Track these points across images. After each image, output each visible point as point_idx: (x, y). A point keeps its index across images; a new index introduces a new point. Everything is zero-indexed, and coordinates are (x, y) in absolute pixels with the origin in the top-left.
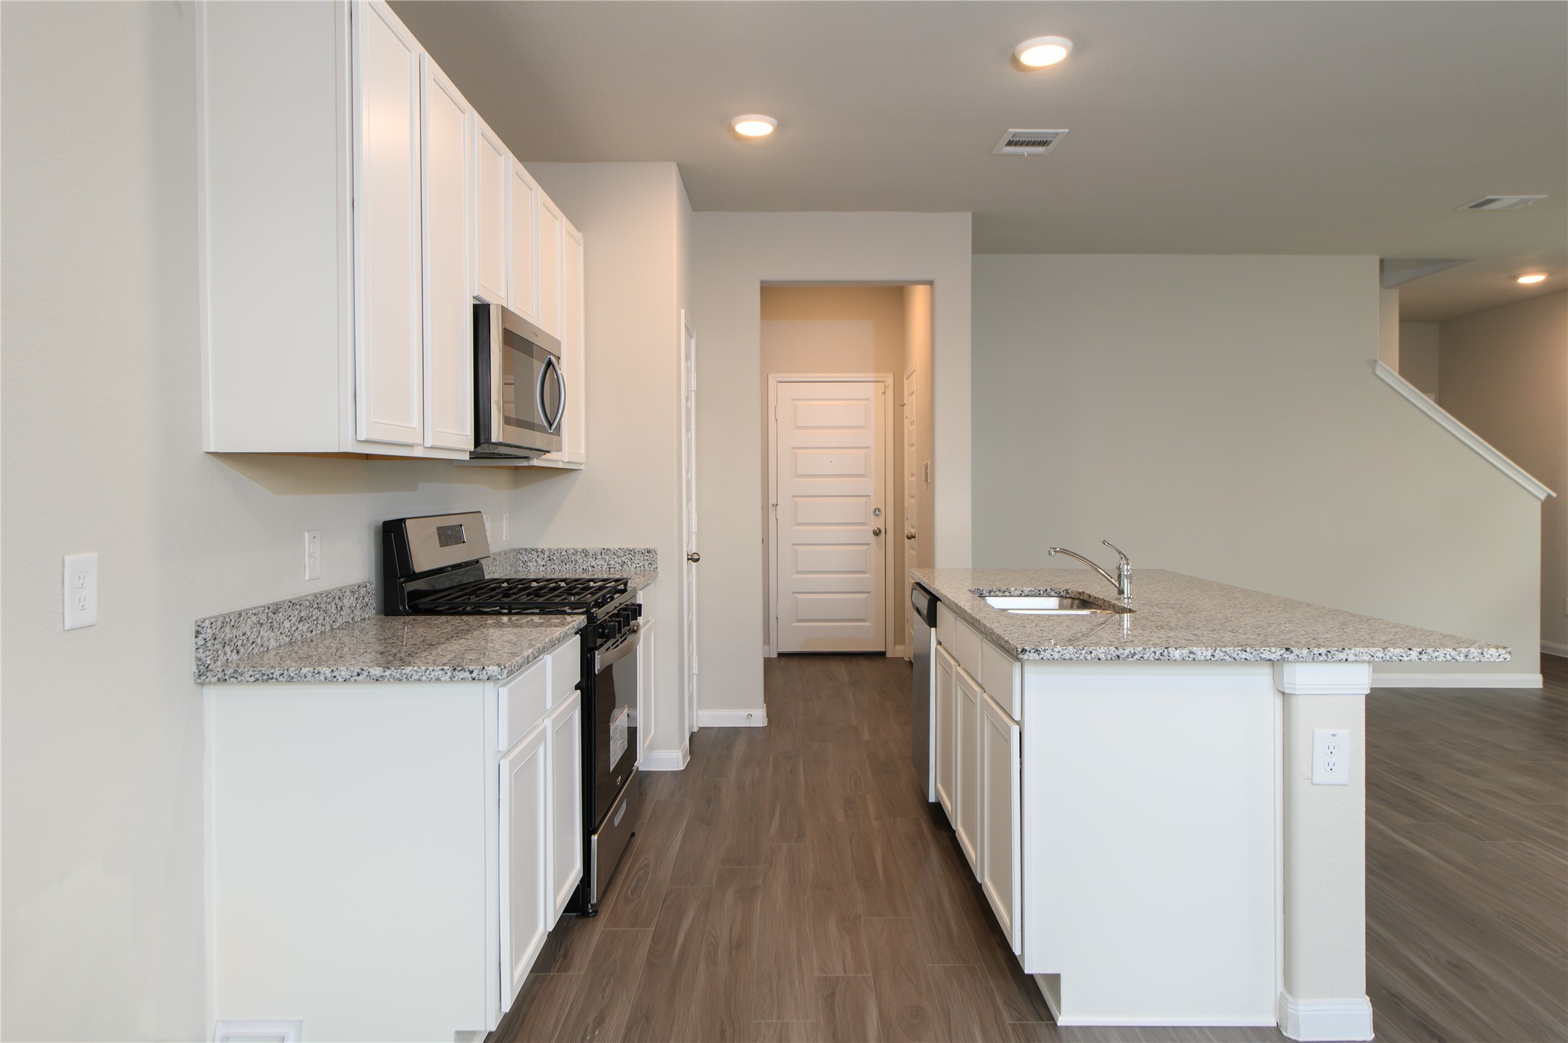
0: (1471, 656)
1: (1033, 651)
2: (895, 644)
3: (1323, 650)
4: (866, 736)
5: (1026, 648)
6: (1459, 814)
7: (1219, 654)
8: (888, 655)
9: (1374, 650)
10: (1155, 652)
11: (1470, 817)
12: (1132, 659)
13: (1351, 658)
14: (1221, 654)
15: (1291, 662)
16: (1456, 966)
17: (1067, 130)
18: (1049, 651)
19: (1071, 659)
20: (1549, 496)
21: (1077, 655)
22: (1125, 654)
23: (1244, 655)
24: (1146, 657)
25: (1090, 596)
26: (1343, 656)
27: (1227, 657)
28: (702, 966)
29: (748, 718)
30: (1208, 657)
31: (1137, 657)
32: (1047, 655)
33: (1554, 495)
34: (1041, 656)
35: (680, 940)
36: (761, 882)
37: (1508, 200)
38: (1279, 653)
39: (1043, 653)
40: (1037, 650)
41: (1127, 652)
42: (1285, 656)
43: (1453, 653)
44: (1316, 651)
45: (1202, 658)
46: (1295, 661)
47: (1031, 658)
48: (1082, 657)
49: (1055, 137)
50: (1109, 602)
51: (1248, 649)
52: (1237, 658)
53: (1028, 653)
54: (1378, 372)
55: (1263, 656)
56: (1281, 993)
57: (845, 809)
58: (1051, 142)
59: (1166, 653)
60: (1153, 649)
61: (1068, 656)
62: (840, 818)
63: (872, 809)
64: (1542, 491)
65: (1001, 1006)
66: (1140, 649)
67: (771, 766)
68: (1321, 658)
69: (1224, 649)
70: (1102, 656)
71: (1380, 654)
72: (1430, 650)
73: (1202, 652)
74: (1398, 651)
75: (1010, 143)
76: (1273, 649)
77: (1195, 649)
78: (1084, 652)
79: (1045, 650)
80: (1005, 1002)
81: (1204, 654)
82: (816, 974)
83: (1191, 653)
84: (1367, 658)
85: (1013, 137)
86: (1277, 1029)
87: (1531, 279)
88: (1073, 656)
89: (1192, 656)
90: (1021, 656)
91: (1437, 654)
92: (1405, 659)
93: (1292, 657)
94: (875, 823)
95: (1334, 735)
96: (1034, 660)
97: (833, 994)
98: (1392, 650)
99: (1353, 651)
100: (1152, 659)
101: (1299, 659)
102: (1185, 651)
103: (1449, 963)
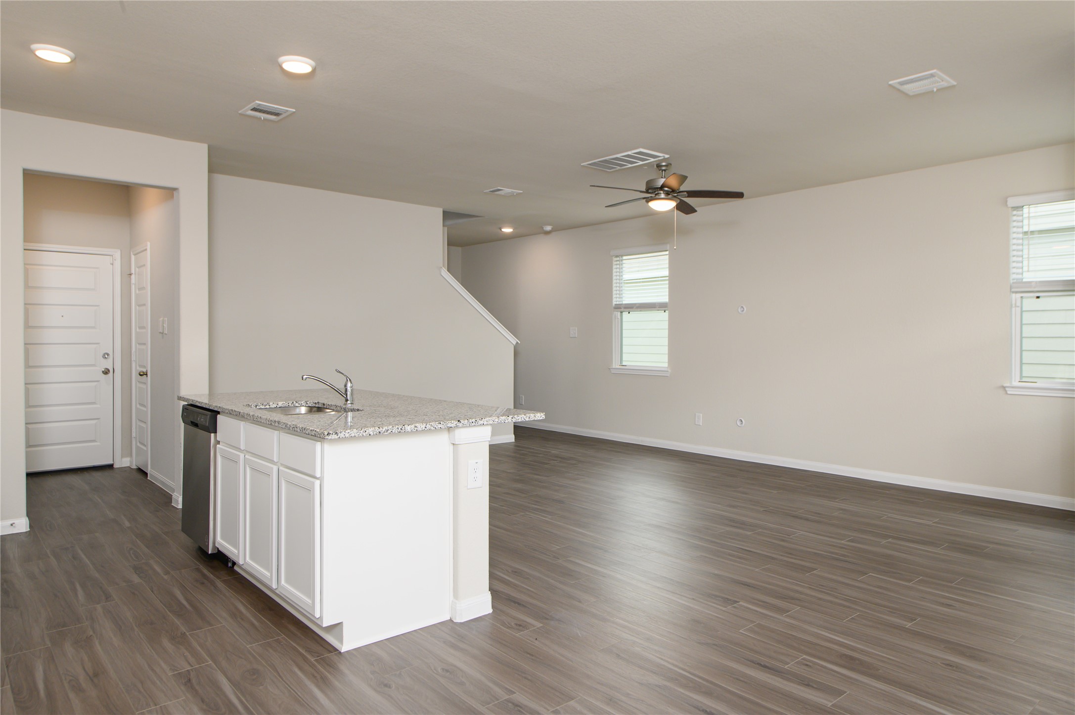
0: (531, 418)
1: (334, 433)
2: (122, 457)
3: (474, 420)
4: (127, 524)
5: (330, 432)
6: (497, 506)
7: (428, 426)
8: (116, 466)
9: (494, 418)
10: (398, 428)
11: (502, 506)
12: (387, 433)
13: (485, 423)
14: (430, 426)
15: (461, 427)
16: (516, 572)
17: (294, 110)
18: (343, 432)
19: (355, 436)
20: (517, 343)
21: (358, 434)
22: (383, 431)
23: (440, 426)
24: (393, 431)
25: (324, 404)
26: (481, 422)
27: (432, 428)
28: (72, 695)
29: (14, 527)
30: (423, 429)
31: (389, 432)
32: (341, 435)
33: (519, 342)
34: (338, 436)
35: (41, 686)
36: (91, 633)
37: (507, 190)
38: (455, 423)
39: (339, 434)
40: (336, 433)
41: (384, 429)
42: (458, 424)
43: (525, 417)
44: (471, 420)
45: (421, 429)
46: (462, 427)
47: (333, 438)
48: (361, 435)
49: (285, 112)
50: (340, 406)
51: (441, 423)
52: (437, 428)
53: (331, 435)
54: (442, 274)
55: (448, 425)
56: (452, 601)
57: (137, 574)
58: (281, 114)
59: (403, 428)
60: (397, 427)
61: (353, 435)
62: (136, 579)
63: (158, 568)
64: (514, 340)
65: (305, 654)
66: (391, 427)
67: (52, 557)
68: (473, 424)
69: (431, 424)
70: (371, 433)
71: (497, 420)
72: (516, 416)
73: (421, 426)
74: (504, 417)
75: (254, 109)
76: (453, 422)
77: (417, 425)
78: (362, 431)
79: (341, 433)
80: (306, 651)
81: (422, 427)
82: (170, 674)
83: (416, 427)
84: (491, 422)
85: (257, 106)
86: (451, 620)
87: (507, 230)
88: (356, 435)
89: (416, 428)
90: (327, 437)
91: (518, 418)
92: (506, 421)
93: (461, 425)
94: (165, 577)
95: (477, 463)
96: (335, 439)
97: (189, 680)
98: (501, 417)
99: (486, 419)
100: (397, 432)
101: (464, 426)
102: (413, 426)
103: (513, 571)
